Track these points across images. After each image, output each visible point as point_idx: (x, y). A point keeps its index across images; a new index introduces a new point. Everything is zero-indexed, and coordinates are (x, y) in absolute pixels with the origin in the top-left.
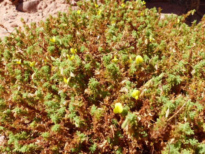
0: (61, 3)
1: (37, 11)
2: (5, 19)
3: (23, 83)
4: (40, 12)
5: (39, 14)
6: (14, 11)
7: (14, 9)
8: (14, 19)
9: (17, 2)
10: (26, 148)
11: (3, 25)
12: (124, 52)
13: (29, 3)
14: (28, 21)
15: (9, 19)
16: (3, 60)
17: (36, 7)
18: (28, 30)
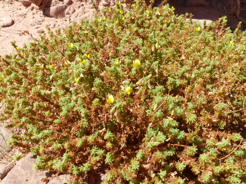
0: (89, 8)
1: (64, 17)
2: (31, 24)
3: (42, 84)
4: (68, 18)
5: (67, 19)
6: (41, 16)
7: (41, 13)
8: (41, 24)
9: (44, 7)
10: (42, 134)
11: (28, 32)
12: (129, 58)
13: (56, 8)
14: (55, 27)
15: (36, 24)
16: (27, 64)
17: (64, 12)
18: (52, 37)
